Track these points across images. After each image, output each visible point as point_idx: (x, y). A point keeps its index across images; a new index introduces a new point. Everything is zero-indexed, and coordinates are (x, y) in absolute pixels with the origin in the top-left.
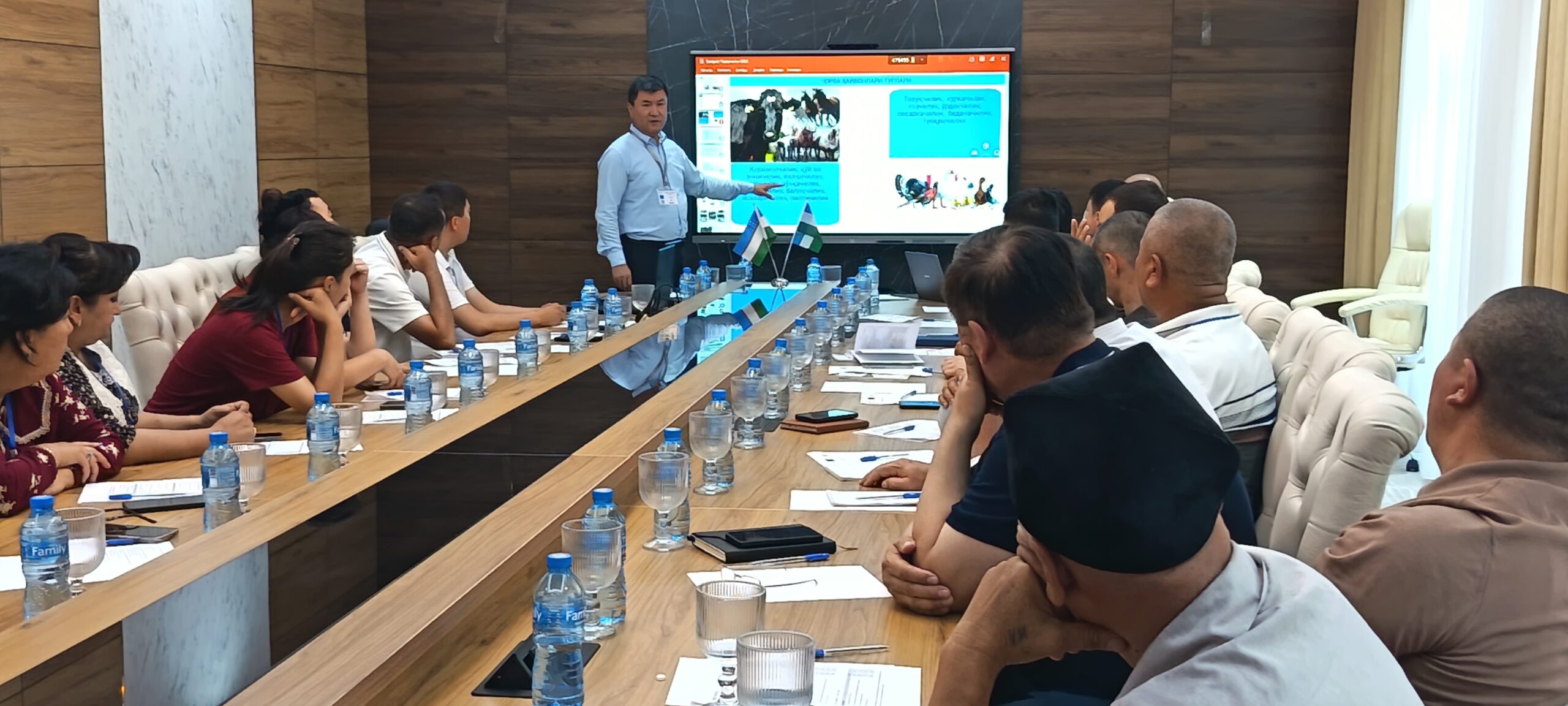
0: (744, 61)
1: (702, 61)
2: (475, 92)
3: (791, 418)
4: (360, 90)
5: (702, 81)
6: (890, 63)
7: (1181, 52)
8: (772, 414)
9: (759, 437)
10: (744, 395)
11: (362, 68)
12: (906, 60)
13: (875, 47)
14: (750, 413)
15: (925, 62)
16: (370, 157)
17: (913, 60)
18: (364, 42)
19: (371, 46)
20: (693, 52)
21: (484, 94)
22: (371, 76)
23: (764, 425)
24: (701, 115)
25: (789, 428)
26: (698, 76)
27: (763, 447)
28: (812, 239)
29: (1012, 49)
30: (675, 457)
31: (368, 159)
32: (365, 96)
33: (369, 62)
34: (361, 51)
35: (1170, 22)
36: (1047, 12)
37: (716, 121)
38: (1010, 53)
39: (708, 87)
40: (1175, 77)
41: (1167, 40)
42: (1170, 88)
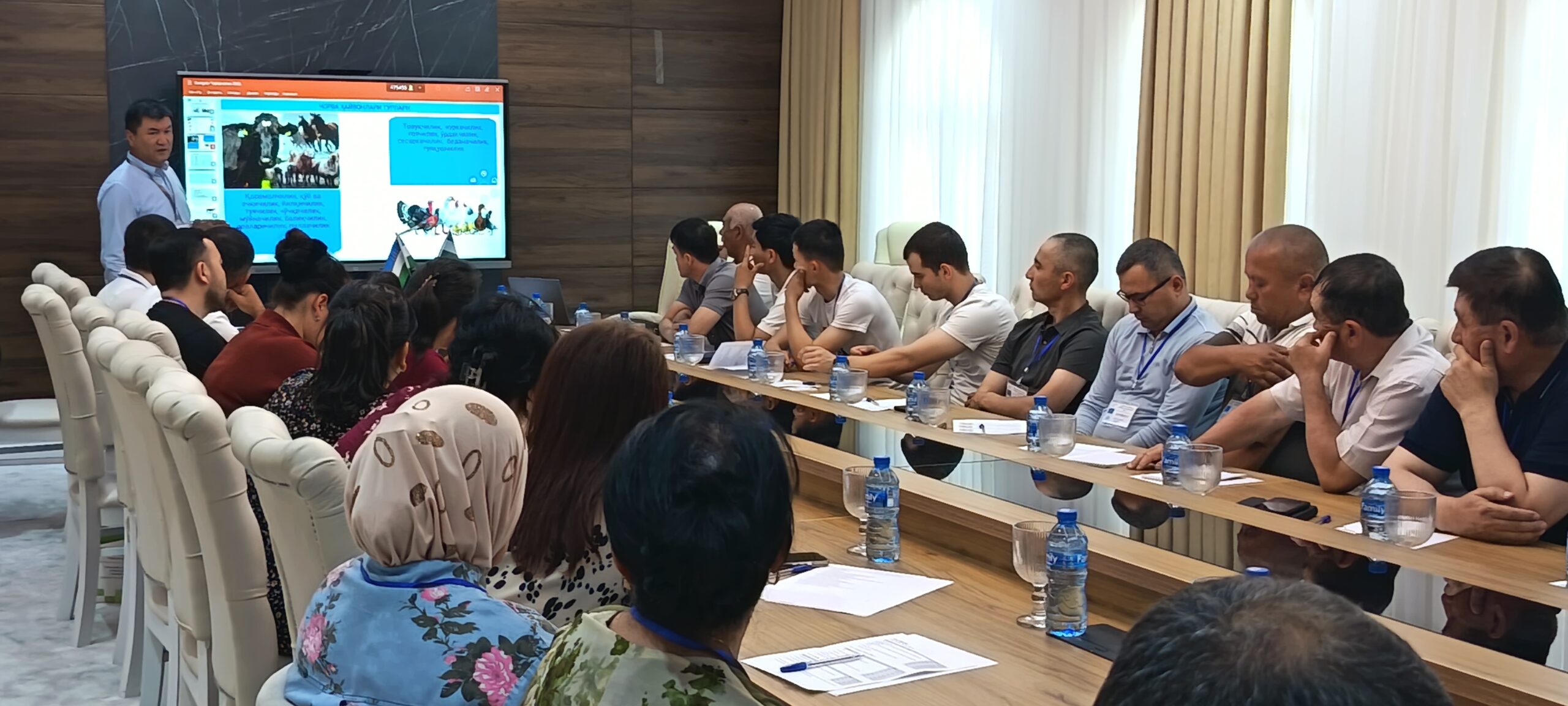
0: (237, 83)
1: (188, 82)
5: (190, 104)
6: (389, 90)
7: (639, 89)
12: (404, 87)
13: (367, 73)
15: (423, 90)
20: (180, 73)
26: (184, 98)
29: (505, 81)
35: (628, 61)
36: (520, 47)
37: (207, 145)
38: (505, 85)
39: (196, 111)
40: (635, 112)
41: (627, 78)
42: (632, 122)
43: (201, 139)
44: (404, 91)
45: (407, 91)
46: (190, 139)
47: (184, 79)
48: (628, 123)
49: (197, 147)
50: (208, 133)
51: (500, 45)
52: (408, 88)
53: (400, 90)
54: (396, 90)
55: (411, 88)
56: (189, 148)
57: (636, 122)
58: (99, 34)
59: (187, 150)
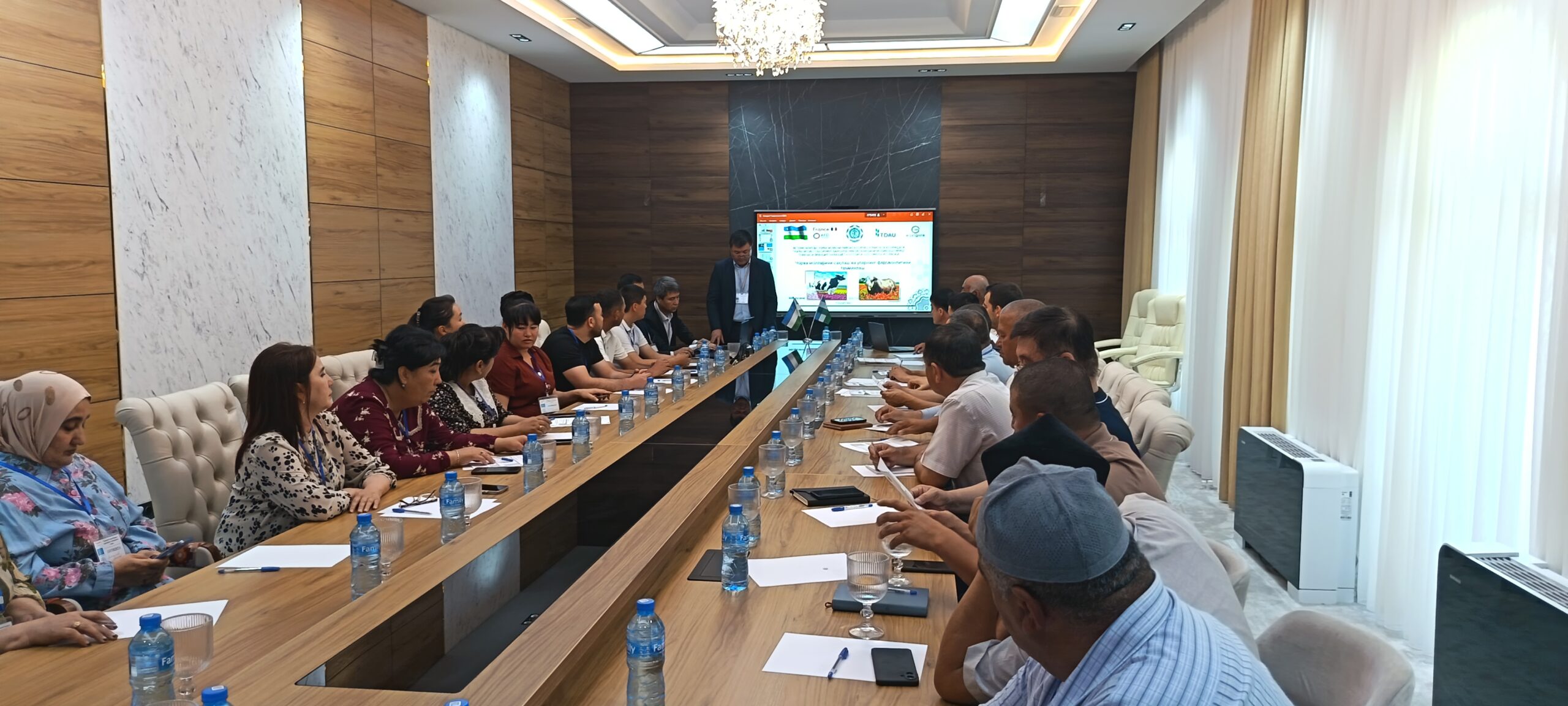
0: (784, 216)
1: (760, 216)
2: (633, 233)
3: (828, 421)
4: (569, 232)
5: (760, 227)
6: (866, 216)
7: (1027, 210)
8: (817, 419)
9: (812, 433)
10: (804, 409)
11: (571, 219)
12: (875, 215)
13: (857, 208)
14: (808, 419)
15: (885, 216)
16: (575, 270)
17: (878, 215)
18: (571, 206)
19: (575, 208)
20: (756, 211)
21: (638, 234)
22: (575, 224)
23: (815, 425)
24: (760, 246)
25: (826, 426)
26: (758, 224)
27: (814, 438)
28: (825, 316)
29: (934, 209)
30: (778, 447)
31: (573, 271)
32: (572, 235)
33: (574, 216)
34: (570, 211)
35: (1021, 193)
36: (952, 189)
37: (768, 249)
38: (933, 211)
39: (763, 231)
40: (1026, 224)
41: (1021, 204)
42: (1023, 230)
43: (765, 245)
45: (877, 217)
47: (758, 214)
50: (769, 242)
51: (942, 188)
53: (873, 217)
54: (869, 217)
57: (1026, 230)
58: (726, 192)
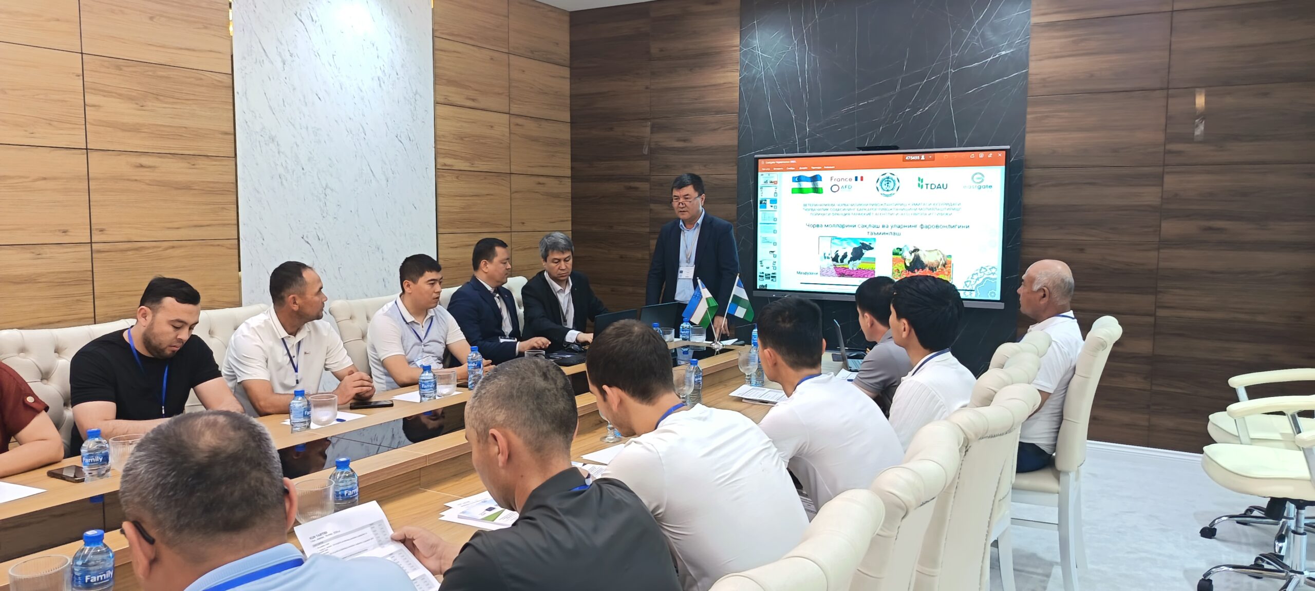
0: (793, 161)
1: (762, 162)
2: (631, 188)
4: (566, 187)
5: (762, 177)
6: (904, 160)
7: (1170, 147)
11: (568, 172)
12: (917, 157)
15: (933, 159)
18: (569, 156)
19: (574, 159)
20: (759, 156)
21: (636, 189)
26: (760, 174)
29: (1008, 147)
35: (1163, 121)
36: (1047, 117)
37: (772, 206)
38: (1007, 150)
39: (767, 182)
40: (1167, 169)
41: (1161, 137)
42: (1163, 178)
43: (768, 202)
44: (917, 160)
45: (920, 160)
46: (761, 203)
47: (760, 160)
48: (1159, 179)
49: (766, 208)
50: (772, 197)
51: (1029, 117)
52: (921, 157)
53: (913, 160)
54: (910, 160)
55: (923, 158)
56: (760, 208)
57: (1168, 179)
58: (735, 134)
59: (759, 209)
